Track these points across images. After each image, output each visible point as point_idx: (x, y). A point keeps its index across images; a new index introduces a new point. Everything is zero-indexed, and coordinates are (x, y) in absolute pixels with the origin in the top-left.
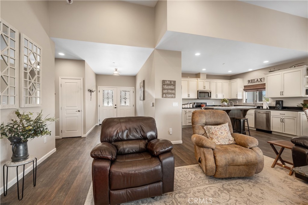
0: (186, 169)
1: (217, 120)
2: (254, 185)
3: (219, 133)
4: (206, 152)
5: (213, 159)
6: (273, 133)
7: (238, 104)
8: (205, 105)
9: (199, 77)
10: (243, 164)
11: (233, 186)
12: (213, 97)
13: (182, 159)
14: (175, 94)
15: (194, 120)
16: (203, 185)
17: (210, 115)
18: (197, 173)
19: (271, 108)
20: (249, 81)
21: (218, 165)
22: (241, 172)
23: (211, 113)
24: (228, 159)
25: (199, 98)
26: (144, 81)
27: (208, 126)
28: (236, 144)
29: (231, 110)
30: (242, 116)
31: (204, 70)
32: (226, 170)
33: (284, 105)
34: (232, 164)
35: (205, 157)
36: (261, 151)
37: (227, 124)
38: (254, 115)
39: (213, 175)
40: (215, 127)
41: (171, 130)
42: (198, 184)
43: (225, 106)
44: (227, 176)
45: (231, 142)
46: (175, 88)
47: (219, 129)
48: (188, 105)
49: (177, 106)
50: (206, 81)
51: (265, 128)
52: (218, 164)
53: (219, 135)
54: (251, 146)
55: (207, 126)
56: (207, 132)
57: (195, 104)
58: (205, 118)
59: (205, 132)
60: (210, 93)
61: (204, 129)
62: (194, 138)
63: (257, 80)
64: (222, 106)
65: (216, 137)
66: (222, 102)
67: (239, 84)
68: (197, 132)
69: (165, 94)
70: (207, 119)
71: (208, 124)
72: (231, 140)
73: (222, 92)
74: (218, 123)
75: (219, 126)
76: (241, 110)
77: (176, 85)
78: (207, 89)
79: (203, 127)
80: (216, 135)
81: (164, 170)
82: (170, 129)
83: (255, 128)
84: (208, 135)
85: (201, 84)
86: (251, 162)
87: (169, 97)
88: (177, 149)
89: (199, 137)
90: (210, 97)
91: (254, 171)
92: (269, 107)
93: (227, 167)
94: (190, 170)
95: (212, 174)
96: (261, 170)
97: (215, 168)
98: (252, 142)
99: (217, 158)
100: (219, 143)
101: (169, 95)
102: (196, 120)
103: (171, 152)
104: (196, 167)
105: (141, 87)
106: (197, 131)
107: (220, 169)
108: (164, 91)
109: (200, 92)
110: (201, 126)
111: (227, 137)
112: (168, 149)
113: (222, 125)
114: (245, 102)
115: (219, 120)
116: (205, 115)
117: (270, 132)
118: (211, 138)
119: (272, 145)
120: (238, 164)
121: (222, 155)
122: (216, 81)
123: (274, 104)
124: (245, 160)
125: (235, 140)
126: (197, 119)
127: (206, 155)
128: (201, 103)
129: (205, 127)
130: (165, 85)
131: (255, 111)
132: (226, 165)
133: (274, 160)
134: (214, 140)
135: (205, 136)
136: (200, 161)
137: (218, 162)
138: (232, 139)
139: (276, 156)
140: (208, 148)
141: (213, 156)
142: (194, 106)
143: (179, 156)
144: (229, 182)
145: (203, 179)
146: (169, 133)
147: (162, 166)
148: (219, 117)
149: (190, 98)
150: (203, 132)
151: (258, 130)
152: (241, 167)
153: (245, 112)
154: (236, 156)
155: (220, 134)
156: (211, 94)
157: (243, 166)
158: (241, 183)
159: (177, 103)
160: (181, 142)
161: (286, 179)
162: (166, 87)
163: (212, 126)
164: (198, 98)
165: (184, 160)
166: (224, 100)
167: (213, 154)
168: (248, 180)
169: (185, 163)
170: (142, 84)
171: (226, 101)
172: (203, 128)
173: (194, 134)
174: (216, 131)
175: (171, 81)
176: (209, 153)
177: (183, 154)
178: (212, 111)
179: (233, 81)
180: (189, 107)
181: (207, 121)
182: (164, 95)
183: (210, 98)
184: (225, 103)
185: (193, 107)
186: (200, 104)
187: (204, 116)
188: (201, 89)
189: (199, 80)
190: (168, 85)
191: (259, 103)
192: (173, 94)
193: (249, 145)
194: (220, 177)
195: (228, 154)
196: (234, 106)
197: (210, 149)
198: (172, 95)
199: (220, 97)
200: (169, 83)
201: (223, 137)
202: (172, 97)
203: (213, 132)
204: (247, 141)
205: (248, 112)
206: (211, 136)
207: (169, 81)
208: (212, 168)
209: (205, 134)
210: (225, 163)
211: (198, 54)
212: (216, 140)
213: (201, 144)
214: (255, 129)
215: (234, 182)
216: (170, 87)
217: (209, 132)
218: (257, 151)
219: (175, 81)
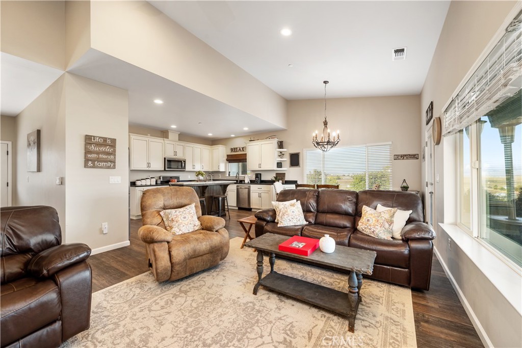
0: (128, 284)
1: (180, 201)
2: (218, 274)
3: (180, 219)
4: (156, 249)
5: (167, 256)
6: (253, 210)
7: (220, 178)
8: (176, 180)
9: (167, 137)
10: (206, 252)
11: (194, 284)
12: (189, 167)
13: (124, 271)
14: (114, 162)
15: (144, 204)
16: (151, 298)
17: (170, 195)
18: (146, 284)
19: (252, 182)
20: (232, 150)
21: (173, 263)
22: (205, 263)
23: (173, 191)
24: (188, 250)
25: (167, 169)
26: (39, 132)
27: (167, 210)
28: (203, 229)
29: (207, 186)
30: (222, 193)
31: (174, 127)
32: (186, 266)
33: (262, 179)
34: (195, 256)
35: (155, 255)
36: (226, 233)
37: (193, 205)
38: (236, 191)
39: (168, 278)
40: (176, 211)
41: (105, 226)
42: (142, 300)
43: (201, 181)
44: (188, 274)
45: (197, 228)
46: (115, 151)
47: (181, 213)
48: (148, 180)
49: (120, 182)
50: (178, 143)
51: (246, 206)
52: (174, 261)
53: (181, 221)
54: (217, 228)
55: (164, 211)
56: (164, 219)
57: (160, 179)
58: (162, 199)
59: (163, 219)
60: (185, 162)
61: (161, 216)
62: (142, 231)
63: (240, 149)
64: (197, 181)
65: (177, 225)
66: (197, 176)
67: (221, 151)
68: (149, 222)
69: (91, 160)
70: (166, 201)
71: (167, 208)
72: (196, 225)
73: (201, 162)
74: (183, 204)
75: (182, 209)
76: (221, 185)
77: (117, 146)
78: (179, 156)
79: (159, 212)
80: (177, 222)
81: (66, 297)
82: (103, 224)
83: (237, 206)
84: (166, 223)
85: (171, 148)
86: (216, 247)
87: (101, 167)
88: (117, 256)
89: (149, 228)
90: (185, 168)
91: (219, 258)
92: (250, 181)
93: (186, 263)
94: (134, 283)
95: (166, 278)
96: (227, 253)
97: (170, 269)
98: (218, 224)
99: (173, 253)
100: (180, 233)
101: (102, 164)
102: (147, 204)
103: (86, 262)
104: (147, 275)
105: (32, 144)
106: (148, 220)
107: (177, 268)
108: (89, 156)
109: (168, 160)
110: (155, 212)
111: (192, 222)
112: (78, 258)
113: (187, 207)
114: (228, 175)
115: (184, 201)
116: (164, 195)
117: (250, 210)
118: (170, 227)
119: (241, 223)
120: (201, 254)
121: (180, 247)
122: (193, 146)
123: (254, 178)
124: (208, 247)
125: (201, 224)
126: (149, 201)
127: (156, 253)
128: (171, 177)
129: (162, 213)
130: (91, 144)
131: (237, 186)
132: (185, 260)
133: (243, 239)
134: (173, 229)
135: (161, 226)
136: (150, 265)
137: (174, 258)
138: (198, 223)
139: (244, 234)
140: (161, 242)
141: (167, 252)
142: (159, 182)
143: (119, 267)
144: (190, 281)
145: (155, 290)
146: (102, 232)
147: (60, 293)
148: (184, 196)
149: (150, 169)
150: (159, 220)
151: (240, 209)
152: (204, 257)
153: (225, 187)
154: (198, 244)
155: (183, 219)
156: (185, 164)
157: (207, 255)
158: (204, 276)
159: (120, 177)
160: (127, 243)
161: (250, 257)
162: (93, 148)
163: (173, 210)
164: (165, 170)
165: (127, 272)
166: (199, 173)
167: (167, 249)
168: (213, 271)
169: (127, 275)
170: (34, 138)
171: (202, 175)
172: (159, 214)
173: (144, 225)
174: (177, 216)
175: (105, 139)
176: (162, 248)
177: (127, 262)
178: (174, 188)
179: (214, 148)
180: (149, 184)
181: (167, 203)
182: (90, 163)
183: (184, 170)
184: (201, 177)
185: (156, 183)
186: (168, 179)
187: (162, 196)
188: (170, 155)
189: (166, 141)
190: (98, 144)
191: (241, 176)
192: (109, 161)
193: (215, 227)
194: (178, 278)
195: (188, 245)
196: (213, 180)
197: (163, 243)
198: (109, 164)
199: (198, 168)
200: (101, 141)
201: (187, 224)
202: (109, 167)
203: (172, 219)
204: (213, 224)
205: (229, 188)
206: (170, 225)
207: (100, 138)
208: (166, 269)
209: (162, 224)
210: (184, 257)
211: (158, 102)
212: (176, 229)
213: (151, 238)
214: (237, 208)
215: (195, 278)
216: (103, 149)
217: (168, 219)
218: (223, 233)
219: (116, 139)
